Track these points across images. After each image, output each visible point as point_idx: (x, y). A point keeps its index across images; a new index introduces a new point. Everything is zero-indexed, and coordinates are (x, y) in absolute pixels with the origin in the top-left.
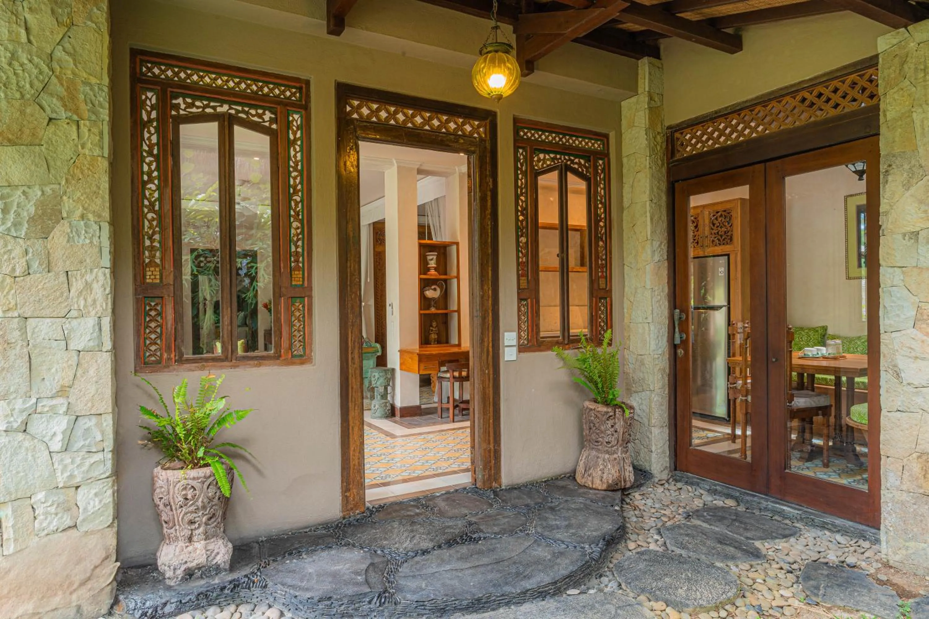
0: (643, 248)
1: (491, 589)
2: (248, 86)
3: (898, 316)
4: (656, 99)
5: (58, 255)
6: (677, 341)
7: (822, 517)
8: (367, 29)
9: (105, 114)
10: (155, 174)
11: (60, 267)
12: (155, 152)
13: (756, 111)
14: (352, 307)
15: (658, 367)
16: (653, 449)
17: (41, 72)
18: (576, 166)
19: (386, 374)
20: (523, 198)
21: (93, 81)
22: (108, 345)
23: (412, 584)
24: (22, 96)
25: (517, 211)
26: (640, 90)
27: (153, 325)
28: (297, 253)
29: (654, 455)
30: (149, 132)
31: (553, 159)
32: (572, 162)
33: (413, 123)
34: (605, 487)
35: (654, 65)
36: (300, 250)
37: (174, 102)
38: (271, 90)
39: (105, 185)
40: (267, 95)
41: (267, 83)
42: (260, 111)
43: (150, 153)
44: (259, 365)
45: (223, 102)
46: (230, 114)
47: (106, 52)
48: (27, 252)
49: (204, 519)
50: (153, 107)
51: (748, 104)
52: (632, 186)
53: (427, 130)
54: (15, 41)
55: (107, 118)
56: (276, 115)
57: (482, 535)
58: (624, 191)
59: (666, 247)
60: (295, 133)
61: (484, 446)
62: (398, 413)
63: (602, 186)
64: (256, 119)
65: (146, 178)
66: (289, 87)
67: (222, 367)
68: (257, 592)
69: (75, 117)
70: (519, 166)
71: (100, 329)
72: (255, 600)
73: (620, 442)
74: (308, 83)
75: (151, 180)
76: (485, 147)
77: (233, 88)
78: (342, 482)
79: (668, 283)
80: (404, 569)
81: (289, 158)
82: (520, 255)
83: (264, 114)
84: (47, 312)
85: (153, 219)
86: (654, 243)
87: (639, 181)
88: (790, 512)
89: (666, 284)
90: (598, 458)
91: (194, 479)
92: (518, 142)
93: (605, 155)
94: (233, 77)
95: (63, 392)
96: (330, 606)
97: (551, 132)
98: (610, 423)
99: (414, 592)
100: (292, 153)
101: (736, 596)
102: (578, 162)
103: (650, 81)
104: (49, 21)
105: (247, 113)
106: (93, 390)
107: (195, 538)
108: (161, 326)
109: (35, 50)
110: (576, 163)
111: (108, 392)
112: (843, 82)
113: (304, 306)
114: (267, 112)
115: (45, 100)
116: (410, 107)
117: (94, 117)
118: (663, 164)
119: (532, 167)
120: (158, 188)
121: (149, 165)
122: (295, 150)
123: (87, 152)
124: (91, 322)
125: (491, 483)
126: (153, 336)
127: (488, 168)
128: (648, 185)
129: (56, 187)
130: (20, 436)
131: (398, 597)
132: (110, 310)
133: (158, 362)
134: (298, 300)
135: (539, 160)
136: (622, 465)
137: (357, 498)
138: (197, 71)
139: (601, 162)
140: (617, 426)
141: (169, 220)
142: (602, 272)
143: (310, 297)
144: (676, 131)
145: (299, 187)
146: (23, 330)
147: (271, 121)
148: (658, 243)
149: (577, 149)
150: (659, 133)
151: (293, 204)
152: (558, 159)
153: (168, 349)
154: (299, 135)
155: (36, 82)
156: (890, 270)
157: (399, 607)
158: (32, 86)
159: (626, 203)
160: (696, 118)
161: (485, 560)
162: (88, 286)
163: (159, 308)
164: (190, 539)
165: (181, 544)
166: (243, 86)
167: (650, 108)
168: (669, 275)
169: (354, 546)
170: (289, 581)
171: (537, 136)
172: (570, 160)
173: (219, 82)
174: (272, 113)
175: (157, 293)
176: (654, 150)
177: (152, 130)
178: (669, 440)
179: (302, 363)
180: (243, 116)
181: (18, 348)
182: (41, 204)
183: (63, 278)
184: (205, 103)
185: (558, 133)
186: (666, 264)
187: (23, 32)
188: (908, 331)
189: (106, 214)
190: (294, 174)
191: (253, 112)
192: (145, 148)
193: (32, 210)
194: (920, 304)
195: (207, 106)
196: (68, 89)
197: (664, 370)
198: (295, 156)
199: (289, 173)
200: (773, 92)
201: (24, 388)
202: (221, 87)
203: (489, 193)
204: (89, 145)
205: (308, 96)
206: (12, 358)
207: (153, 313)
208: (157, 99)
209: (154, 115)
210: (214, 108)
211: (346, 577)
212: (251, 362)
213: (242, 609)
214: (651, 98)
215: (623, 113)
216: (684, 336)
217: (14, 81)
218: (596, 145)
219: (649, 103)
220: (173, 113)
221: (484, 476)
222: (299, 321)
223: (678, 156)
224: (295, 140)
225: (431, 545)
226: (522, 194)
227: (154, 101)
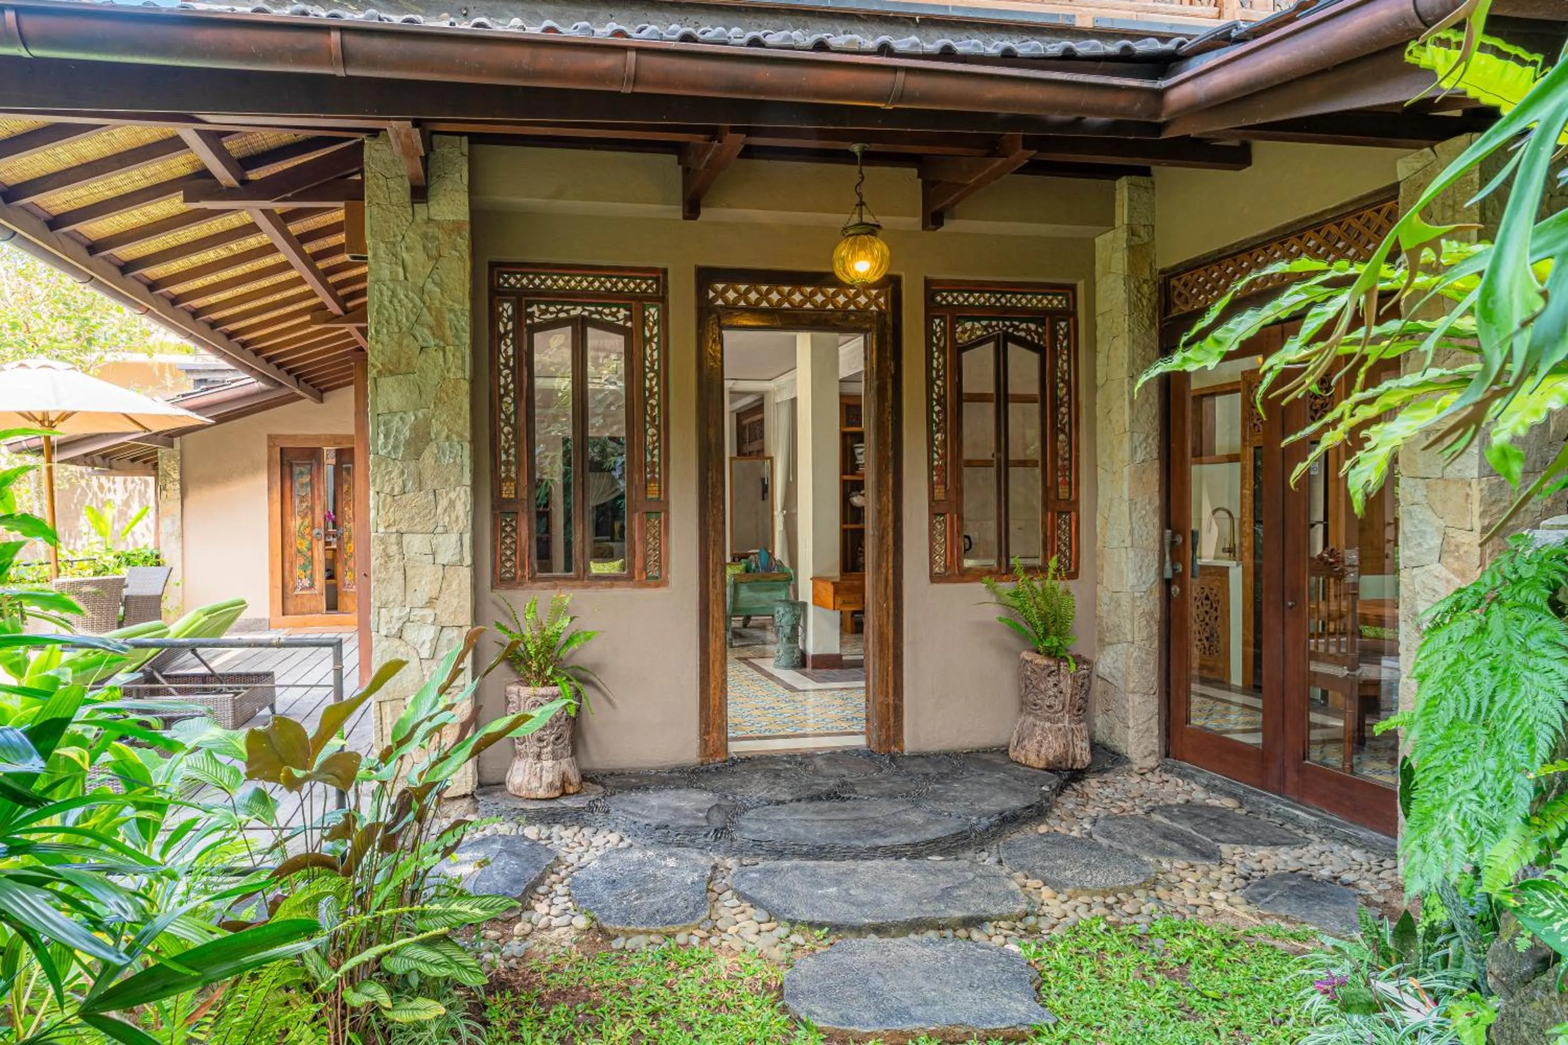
0: (1121, 442)
1: (837, 841)
2: (602, 284)
3: (1420, 545)
4: (1142, 233)
5: (427, 473)
6: (1168, 574)
7: (1345, 826)
8: (729, 206)
9: (466, 338)
10: (511, 386)
11: (429, 486)
12: (511, 364)
13: (1272, 249)
14: (714, 523)
15: (1140, 610)
16: (1131, 723)
17: (415, 306)
18: (1023, 334)
19: (794, 609)
20: (939, 382)
21: (457, 307)
22: (468, 560)
23: (753, 826)
24: (400, 329)
25: (929, 399)
26: (1118, 223)
27: (508, 541)
28: (653, 463)
29: (1131, 732)
30: (505, 344)
31: (985, 328)
32: (1016, 328)
33: (790, 303)
34: (1042, 764)
35: (1138, 186)
36: (656, 459)
37: (529, 310)
38: (626, 285)
39: (467, 406)
40: (621, 291)
41: (621, 278)
42: (614, 310)
43: (506, 366)
44: (611, 586)
45: (576, 304)
46: (583, 317)
47: (468, 278)
48: (403, 473)
49: (552, 738)
50: (509, 319)
51: (1259, 241)
52: (1108, 357)
53: (809, 310)
54: (394, 280)
55: (468, 341)
56: (630, 310)
57: (853, 796)
58: (1098, 362)
59: (1156, 441)
60: (651, 330)
61: (880, 698)
62: (809, 663)
63: (1065, 357)
64: (610, 318)
65: (502, 391)
66: (645, 279)
67: (573, 587)
68: (600, 816)
69: (442, 344)
70: (935, 340)
71: (461, 545)
72: (598, 825)
73: (1067, 708)
74: (665, 272)
75: (507, 394)
76: (885, 323)
77: (587, 288)
78: (701, 723)
79: (1159, 491)
80: (751, 814)
81: (645, 358)
82: (936, 456)
83: (618, 312)
84: (418, 528)
85: (509, 433)
86: (1136, 435)
87: (1116, 349)
88: (1306, 820)
89: (1156, 494)
90: (1035, 725)
91: (543, 696)
92: (932, 309)
93: (1070, 314)
94: (585, 276)
95: (431, 602)
96: (667, 835)
97: (982, 292)
98: (1052, 680)
99: (753, 832)
100: (648, 351)
101: (1139, 886)
102: (1024, 329)
103: (1132, 209)
104: (421, 256)
105: (600, 313)
106: (455, 602)
107: (543, 757)
108: (515, 542)
109: (410, 284)
110: (1023, 330)
111: (468, 605)
112: (1378, 211)
113: (660, 522)
114: (622, 310)
115: (419, 331)
116: (786, 283)
117: (457, 342)
118: (1152, 324)
119: (954, 340)
120: (515, 400)
121: (506, 377)
122: (651, 347)
123: (451, 376)
124: (454, 537)
125: (890, 746)
126: (508, 552)
127: (889, 348)
128: (1126, 355)
129: (426, 410)
130: (397, 642)
131: (736, 835)
132: (470, 527)
133: (513, 579)
134: (654, 516)
135: (964, 331)
136: (1070, 738)
137: (718, 744)
138: (550, 275)
139: (1063, 324)
140: (1062, 685)
141: (524, 434)
142: (1064, 476)
143: (667, 512)
144: (1171, 277)
145: (656, 389)
146: (400, 543)
147: (627, 318)
148: (1142, 436)
149: (1024, 309)
150: (1145, 281)
151: (648, 408)
152: (992, 327)
153: (522, 566)
154: (655, 330)
155: (411, 316)
156: (1411, 482)
157: (736, 845)
158: (407, 318)
159: (1100, 381)
160: (1196, 259)
161: (843, 816)
162: (452, 504)
163: (514, 524)
164: (539, 756)
165: (530, 760)
166: (597, 284)
167: (1131, 248)
168: (1160, 479)
169: (705, 789)
170: (630, 809)
171: (961, 299)
172: (1012, 326)
173: (573, 283)
174: (626, 309)
175: (511, 508)
176: (1136, 306)
177: (509, 342)
178: (1159, 714)
179: (657, 586)
180: (596, 316)
181: (396, 561)
182: (414, 428)
183: (431, 497)
184: (559, 307)
185: (993, 293)
186: (1156, 465)
187: (401, 270)
188: (1432, 567)
189: (467, 434)
190: (651, 375)
191: (607, 311)
192: (502, 360)
193: (408, 434)
194: (1448, 530)
195: (560, 311)
196: (436, 319)
197: (1151, 614)
198: (651, 355)
199: (645, 374)
200: (1289, 225)
201: (400, 598)
202: (573, 289)
203: (890, 381)
204: (453, 369)
205: (665, 287)
206: (391, 570)
207: (508, 529)
208: (513, 310)
209: (510, 326)
210: (567, 312)
211: (688, 813)
212: (604, 582)
213: (585, 831)
214: (1132, 232)
215: (1097, 254)
216: (1180, 568)
217: (394, 317)
218: (1055, 302)
219: (1128, 241)
220: (529, 322)
221: (879, 736)
222: (655, 538)
223: (1175, 313)
224: (652, 337)
225: (789, 798)
226: (938, 377)
227: (510, 312)
